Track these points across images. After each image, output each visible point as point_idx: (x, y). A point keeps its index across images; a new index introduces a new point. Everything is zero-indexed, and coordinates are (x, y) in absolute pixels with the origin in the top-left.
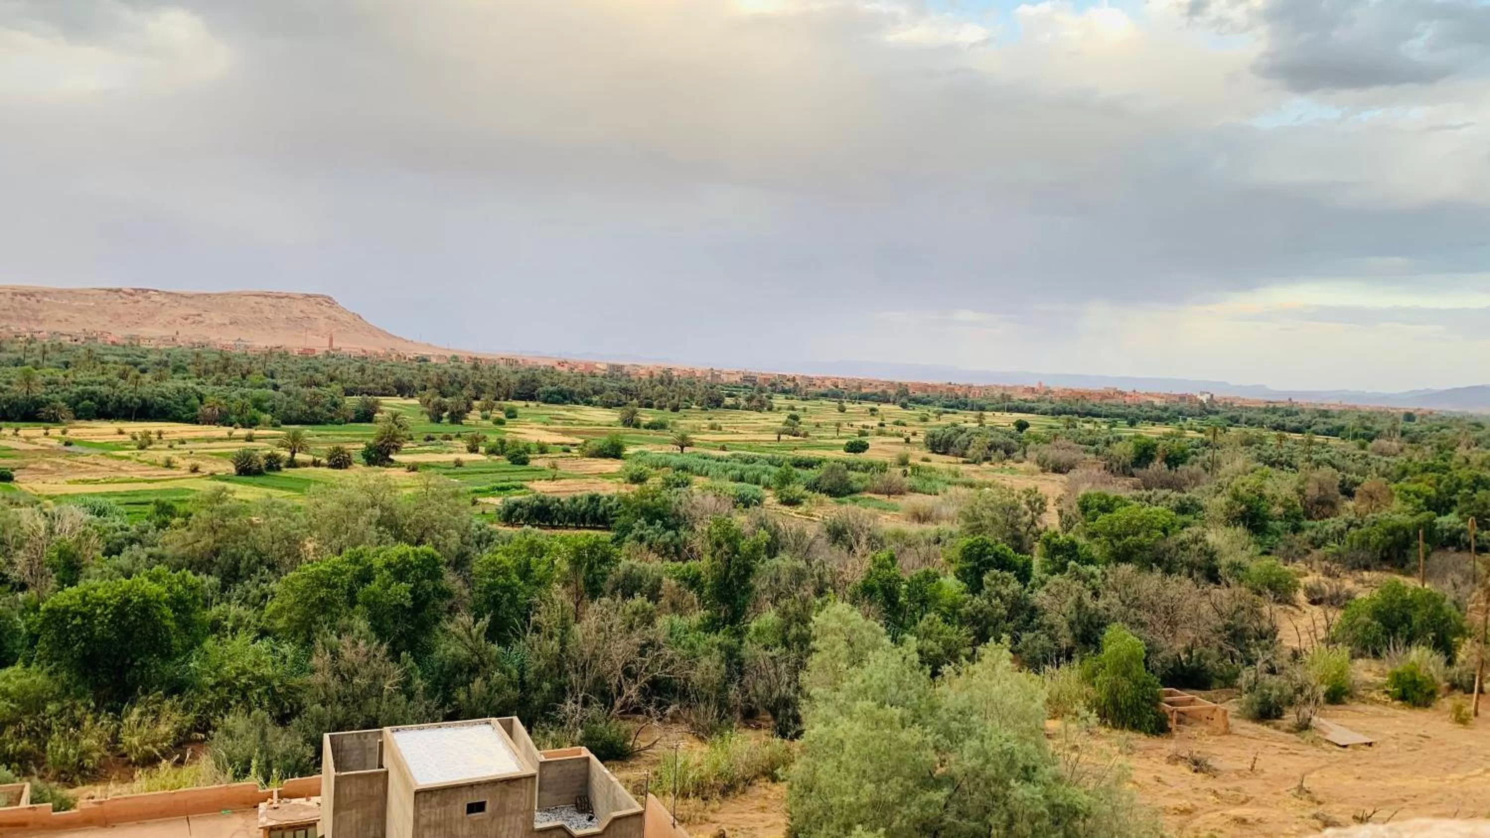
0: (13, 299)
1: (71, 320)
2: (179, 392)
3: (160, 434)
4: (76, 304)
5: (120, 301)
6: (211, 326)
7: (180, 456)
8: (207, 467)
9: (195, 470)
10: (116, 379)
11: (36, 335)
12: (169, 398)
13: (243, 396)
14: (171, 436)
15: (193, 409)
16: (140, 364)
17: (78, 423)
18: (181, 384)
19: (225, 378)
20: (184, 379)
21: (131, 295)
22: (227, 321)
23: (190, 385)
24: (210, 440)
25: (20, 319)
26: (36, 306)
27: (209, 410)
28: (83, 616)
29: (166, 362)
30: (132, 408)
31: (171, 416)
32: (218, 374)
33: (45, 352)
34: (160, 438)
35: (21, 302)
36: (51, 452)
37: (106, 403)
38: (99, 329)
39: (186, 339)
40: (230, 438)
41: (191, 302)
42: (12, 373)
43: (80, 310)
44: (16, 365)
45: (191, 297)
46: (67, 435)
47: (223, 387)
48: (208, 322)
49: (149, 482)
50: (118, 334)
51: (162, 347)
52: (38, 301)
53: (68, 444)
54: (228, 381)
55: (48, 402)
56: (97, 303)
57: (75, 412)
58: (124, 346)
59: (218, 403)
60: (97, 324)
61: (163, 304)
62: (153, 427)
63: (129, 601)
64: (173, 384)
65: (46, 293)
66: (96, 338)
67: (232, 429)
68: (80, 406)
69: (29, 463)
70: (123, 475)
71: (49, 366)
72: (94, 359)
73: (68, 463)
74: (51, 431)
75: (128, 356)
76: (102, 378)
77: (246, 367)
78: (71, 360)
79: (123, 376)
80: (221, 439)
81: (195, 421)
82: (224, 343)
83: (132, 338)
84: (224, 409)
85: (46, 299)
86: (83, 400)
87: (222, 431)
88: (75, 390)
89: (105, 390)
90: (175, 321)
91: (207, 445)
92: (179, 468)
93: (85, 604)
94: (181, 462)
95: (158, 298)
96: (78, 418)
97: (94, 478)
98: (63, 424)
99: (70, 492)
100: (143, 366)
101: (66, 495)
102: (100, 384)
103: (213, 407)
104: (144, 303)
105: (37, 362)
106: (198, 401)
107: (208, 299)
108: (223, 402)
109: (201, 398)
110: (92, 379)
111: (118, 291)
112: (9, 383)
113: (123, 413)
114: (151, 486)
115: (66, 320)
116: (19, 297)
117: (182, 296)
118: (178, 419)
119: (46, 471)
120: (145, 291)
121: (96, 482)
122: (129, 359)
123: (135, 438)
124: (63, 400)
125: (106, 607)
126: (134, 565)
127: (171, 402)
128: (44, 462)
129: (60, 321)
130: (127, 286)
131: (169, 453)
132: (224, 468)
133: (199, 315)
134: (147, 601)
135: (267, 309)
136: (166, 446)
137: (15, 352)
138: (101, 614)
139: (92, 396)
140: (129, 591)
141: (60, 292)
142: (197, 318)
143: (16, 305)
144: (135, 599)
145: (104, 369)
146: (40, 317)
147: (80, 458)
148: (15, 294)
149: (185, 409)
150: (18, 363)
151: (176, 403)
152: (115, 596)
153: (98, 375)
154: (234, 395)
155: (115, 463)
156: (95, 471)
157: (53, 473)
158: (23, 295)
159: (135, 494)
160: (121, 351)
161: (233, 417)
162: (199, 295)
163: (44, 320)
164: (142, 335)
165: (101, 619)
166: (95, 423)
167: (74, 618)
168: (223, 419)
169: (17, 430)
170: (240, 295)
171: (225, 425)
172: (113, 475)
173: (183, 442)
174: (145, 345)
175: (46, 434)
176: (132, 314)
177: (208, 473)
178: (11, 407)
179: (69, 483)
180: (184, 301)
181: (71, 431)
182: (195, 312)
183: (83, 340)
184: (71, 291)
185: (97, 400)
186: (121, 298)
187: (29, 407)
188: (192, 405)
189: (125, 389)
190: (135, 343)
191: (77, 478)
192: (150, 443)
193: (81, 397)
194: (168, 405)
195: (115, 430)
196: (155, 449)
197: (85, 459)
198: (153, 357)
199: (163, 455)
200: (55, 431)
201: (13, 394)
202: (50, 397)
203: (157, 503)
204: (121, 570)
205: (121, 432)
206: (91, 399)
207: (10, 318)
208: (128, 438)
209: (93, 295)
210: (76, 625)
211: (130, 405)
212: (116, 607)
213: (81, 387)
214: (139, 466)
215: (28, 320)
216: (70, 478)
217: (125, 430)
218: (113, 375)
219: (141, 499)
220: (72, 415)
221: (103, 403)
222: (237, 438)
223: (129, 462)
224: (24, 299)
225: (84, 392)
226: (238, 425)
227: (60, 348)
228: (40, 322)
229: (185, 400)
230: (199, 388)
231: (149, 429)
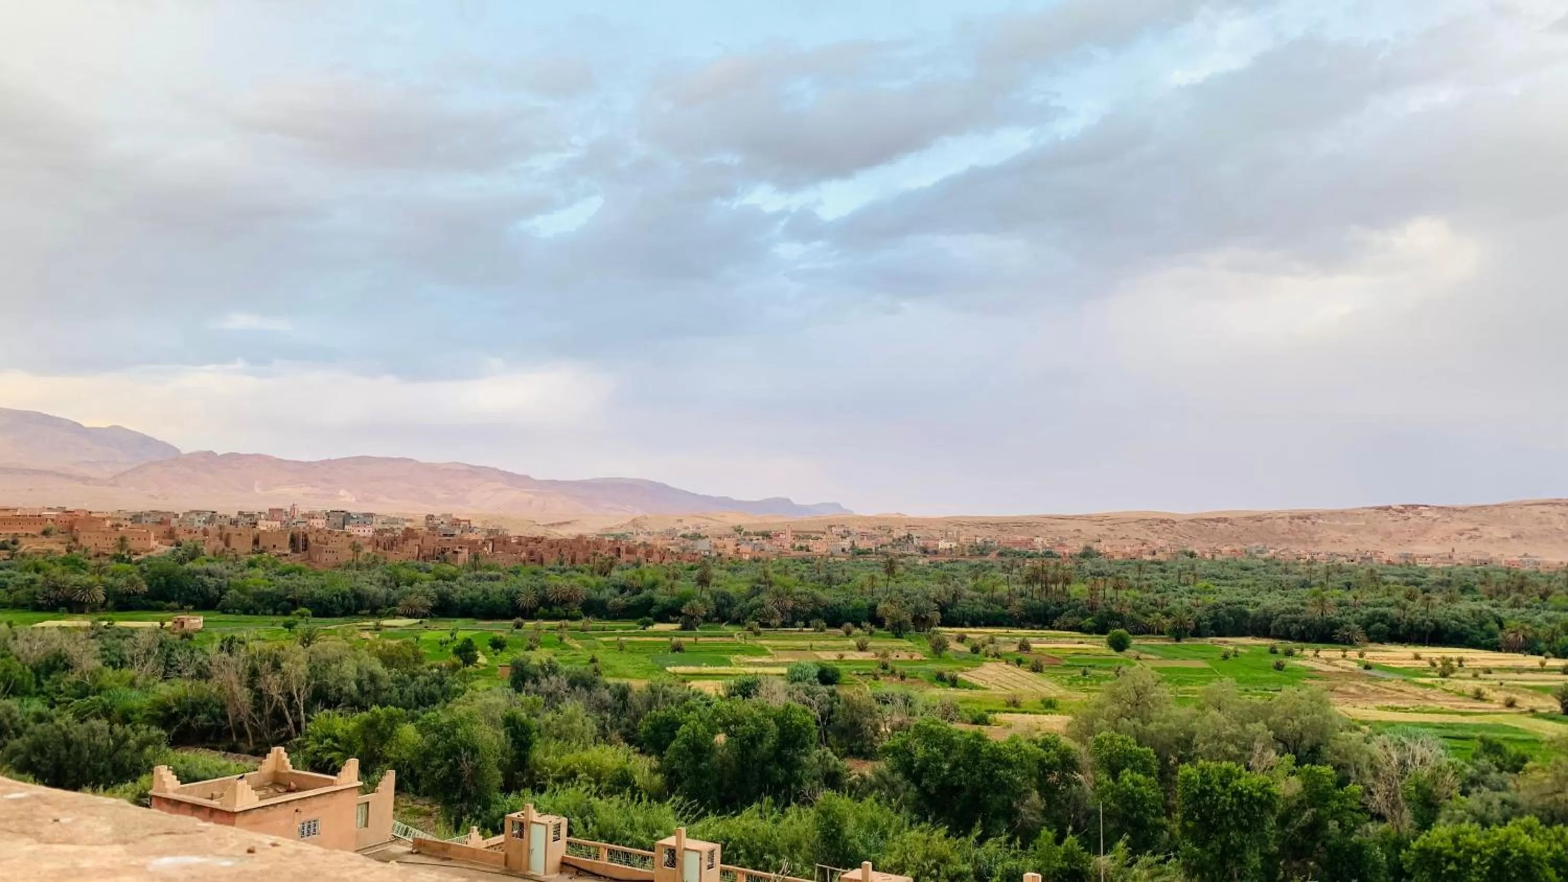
0: (1291, 523)
1: (1344, 540)
2: (1474, 615)
3: (1460, 661)
4: (1349, 524)
5: (1390, 518)
6: (1491, 542)
7: (1489, 687)
8: (1526, 702)
9: (1511, 704)
10: (1404, 601)
11: (1316, 557)
12: (1464, 622)
13: (1549, 620)
14: (1472, 664)
15: (1491, 634)
16: (1421, 584)
17: (1371, 646)
18: (1475, 606)
19: (1522, 598)
20: (1475, 600)
21: (1401, 511)
22: (1509, 535)
23: (1485, 607)
24: (1519, 670)
25: (1299, 541)
26: (1312, 529)
27: (1511, 636)
28: (1457, 862)
29: (1449, 581)
30: (1425, 632)
31: (1467, 642)
32: (1513, 595)
33: (1329, 574)
34: (1461, 665)
35: (1299, 526)
36: (1351, 675)
37: (1397, 626)
38: (1371, 548)
39: (1464, 555)
40: (1543, 669)
41: (1466, 515)
42: (1304, 595)
43: (1353, 531)
44: (1303, 587)
45: (1465, 510)
46: (1364, 659)
47: (1523, 610)
48: (1486, 536)
49: (1463, 714)
50: (1391, 552)
51: (1440, 566)
52: (1313, 523)
53: (1368, 667)
54: (1527, 602)
55: (1342, 624)
56: (1367, 522)
57: (1368, 634)
58: (1401, 566)
59: (1523, 628)
60: (1370, 544)
61: (1435, 520)
62: (1452, 653)
63: (1506, 854)
64: (1465, 606)
65: (1319, 515)
66: (1371, 558)
67: (1542, 658)
68: (1373, 628)
69: (1336, 685)
70: (1431, 704)
71: (1333, 588)
72: (1374, 578)
73: (1372, 688)
74: (1348, 654)
75: (1407, 575)
76: (1388, 600)
77: (1544, 586)
78: (1352, 580)
79: (1410, 597)
80: (1532, 670)
81: (1496, 648)
82: (1510, 559)
83: (1406, 556)
84: (1530, 635)
85: (1320, 521)
86: (1374, 622)
87: (1533, 661)
88: (1365, 612)
89: (1394, 611)
90: (1449, 537)
91: (1515, 676)
92: (1491, 701)
93: (1458, 849)
94: (1493, 695)
95: (1429, 514)
96: (1371, 641)
97: (1402, 705)
98: (1358, 647)
99: (1383, 719)
100: (1424, 586)
101: (1379, 721)
102: (1389, 606)
103: (1516, 633)
104: (1415, 520)
105: (1322, 584)
106: (1496, 626)
107: (1484, 511)
108: (1527, 627)
109: (1500, 623)
110: (1380, 600)
111: (1387, 509)
112: (1303, 604)
113: (1416, 637)
114: (1466, 720)
115: (1340, 541)
116: (1296, 520)
117: (1455, 510)
118: (1476, 645)
119: (1353, 696)
120: (1415, 507)
121: (1406, 710)
122: (1409, 579)
123: (1434, 665)
124: (1356, 622)
125: (1482, 857)
126: (1487, 810)
127: (1467, 626)
128: (1351, 685)
129: (1334, 542)
130: (1396, 503)
131: (1476, 684)
132: (1546, 705)
133: (1476, 529)
134: (1527, 857)
135: (1556, 518)
136: (1470, 675)
137: (1300, 574)
138: (1478, 863)
139: (1383, 618)
140: (1507, 841)
141: (1333, 513)
142: (1474, 533)
143: (1294, 528)
144: (1515, 853)
145: (1389, 590)
146: (1316, 540)
147: (1382, 683)
148: (1292, 518)
149: (1483, 634)
150: (1305, 584)
151: (1472, 627)
152: (1492, 846)
153: (1384, 596)
154: (1538, 619)
155: (1420, 691)
156: (1402, 698)
157: (1360, 697)
158: (1300, 518)
159: (1451, 726)
160: (1399, 571)
161: (1542, 645)
162: (1474, 508)
163: (1319, 541)
164: (1415, 553)
165: (1478, 869)
166: (1388, 647)
167: (1448, 862)
168: (1529, 647)
169: (1317, 651)
170: (1521, 505)
171: (1532, 654)
172: (1421, 703)
173: (1488, 671)
174: (1421, 564)
175: (1344, 656)
176: (1403, 532)
177: (1527, 709)
178: (1308, 628)
179: (1378, 709)
180: (1458, 515)
181: (1368, 654)
182: (1472, 527)
183: (1359, 560)
184: (1342, 512)
185: (1388, 623)
186: (1392, 515)
187: (1324, 629)
188: (1491, 630)
189: (1416, 610)
190: (1411, 562)
191: (1385, 704)
192: (1453, 670)
193: (1372, 619)
194: (1463, 629)
195: (1411, 655)
196: (1457, 678)
197: (1388, 684)
198: (1433, 577)
199: (1471, 685)
200: (1353, 654)
201: (1309, 616)
202: (1344, 618)
203: (1482, 739)
204: (1473, 813)
205: (1417, 657)
206: (1382, 622)
207: (1289, 541)
208: (1427, 665)
209: (1363, 515)
210: (1450, 872)
211: (1423, 628)
212: (1493, 858)
213: (1371, 609)
214: (1446, 696)
215: (1305, 542)
216: (1379, 704)
217: (1422, 656)
218: (1399, 596)
219: (1458, 733)
220: (1366, 638)
221: (1394, 626)
222: (1552, 670)
223: (1434, 691)
224: (1301, 522)
225: (1375, 614)
226: (1549, 654)
227: (1340, 570)
228: (1316, 544)
229: (1481, 624)
230: (1495, 611)
231: (1449, 656)
